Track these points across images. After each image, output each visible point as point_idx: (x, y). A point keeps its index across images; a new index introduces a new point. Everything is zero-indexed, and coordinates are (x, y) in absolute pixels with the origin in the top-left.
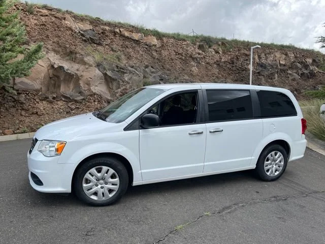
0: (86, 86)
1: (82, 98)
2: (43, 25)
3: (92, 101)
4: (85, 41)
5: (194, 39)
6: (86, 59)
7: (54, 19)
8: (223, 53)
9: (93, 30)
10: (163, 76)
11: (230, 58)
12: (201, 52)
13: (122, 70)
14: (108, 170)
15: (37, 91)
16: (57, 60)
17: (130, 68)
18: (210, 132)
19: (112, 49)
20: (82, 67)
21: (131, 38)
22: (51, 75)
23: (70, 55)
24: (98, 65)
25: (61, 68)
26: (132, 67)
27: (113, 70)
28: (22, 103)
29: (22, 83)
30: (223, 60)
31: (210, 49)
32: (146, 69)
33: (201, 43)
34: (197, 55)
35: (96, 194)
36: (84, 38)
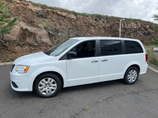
0: (39, 38)
1: (38, 44)
2: (17, 8)
3: (43, 46)
4: (38, 16)
5: (93, 16)
6: (39, 25)
7: (23, 5)
8: (107, 23)
9: (43, 11)
10: (78, 34)
11: (110, 25)
12: (96, 22)
13: (57, 31)
14: (51, 80)
15: (15, 41)
16: (24, 26)
17: (61, 30)
18: (102, 61)
19: (52, 20)
20: (37, 29)
21: (61, 15)
22: (22, 33)
23: (31, 23)
24: (45, 28)
25: (27, 29)
26: (62, 29)
27: (53, 31)
28: (7, 47)
29: (7, 37)
30: (106, 26)
31: (100, 21)
32: (69, 30)
33: (96, 18)
34: (94, 24)
35: (45, 92)
36: (38, 15)
